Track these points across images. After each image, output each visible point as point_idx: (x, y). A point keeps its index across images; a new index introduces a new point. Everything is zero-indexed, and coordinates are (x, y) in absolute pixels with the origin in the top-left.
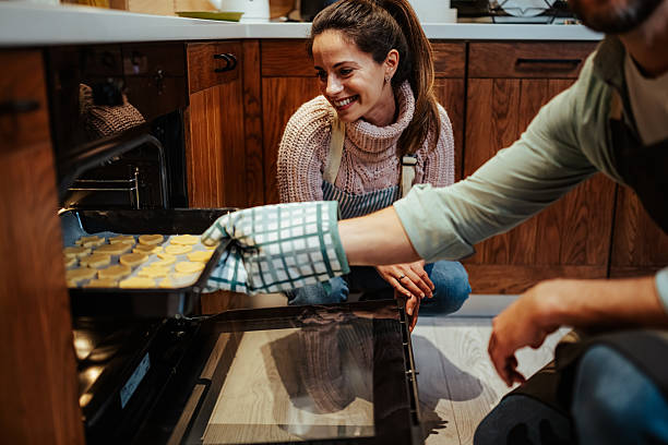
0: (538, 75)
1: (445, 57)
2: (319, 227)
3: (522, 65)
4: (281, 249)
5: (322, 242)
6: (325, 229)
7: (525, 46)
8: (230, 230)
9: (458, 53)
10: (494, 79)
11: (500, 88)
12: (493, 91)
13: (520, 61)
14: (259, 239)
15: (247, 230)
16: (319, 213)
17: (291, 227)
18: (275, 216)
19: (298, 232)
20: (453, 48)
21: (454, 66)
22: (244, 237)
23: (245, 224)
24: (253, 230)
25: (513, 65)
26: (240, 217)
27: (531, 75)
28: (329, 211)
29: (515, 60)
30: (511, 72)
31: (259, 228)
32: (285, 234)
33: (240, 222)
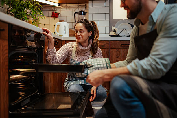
0: (126, 48)
1: (105, 44)
2: (106, 62)
3: (122, 46)
4: (98, 66)
5: (107, 65)
6: (107, 63)
7: (123, 42)
8: (86, 63)
9: (108, 43)
10: (116, 49)
11: (117, 51)
12: (116, 52)
13: (122, 45)
14: (93, 64)
15: (90, 63)
16: (105, 60)
17: (100, 62)
18: (96, 60)
19: (102, 63)
20: (107, 42)
21: (107, 46)
22: (89, 64)
23: (89, 62)
24: (91, 63)
25: (120, 46)
26: (88, 61)
27: (124, 48)
28: (108, 60)
29: (120, 45)
30: (120, 47)
31: (93, 62)
32: (99, 64)
33: (88, 62)
